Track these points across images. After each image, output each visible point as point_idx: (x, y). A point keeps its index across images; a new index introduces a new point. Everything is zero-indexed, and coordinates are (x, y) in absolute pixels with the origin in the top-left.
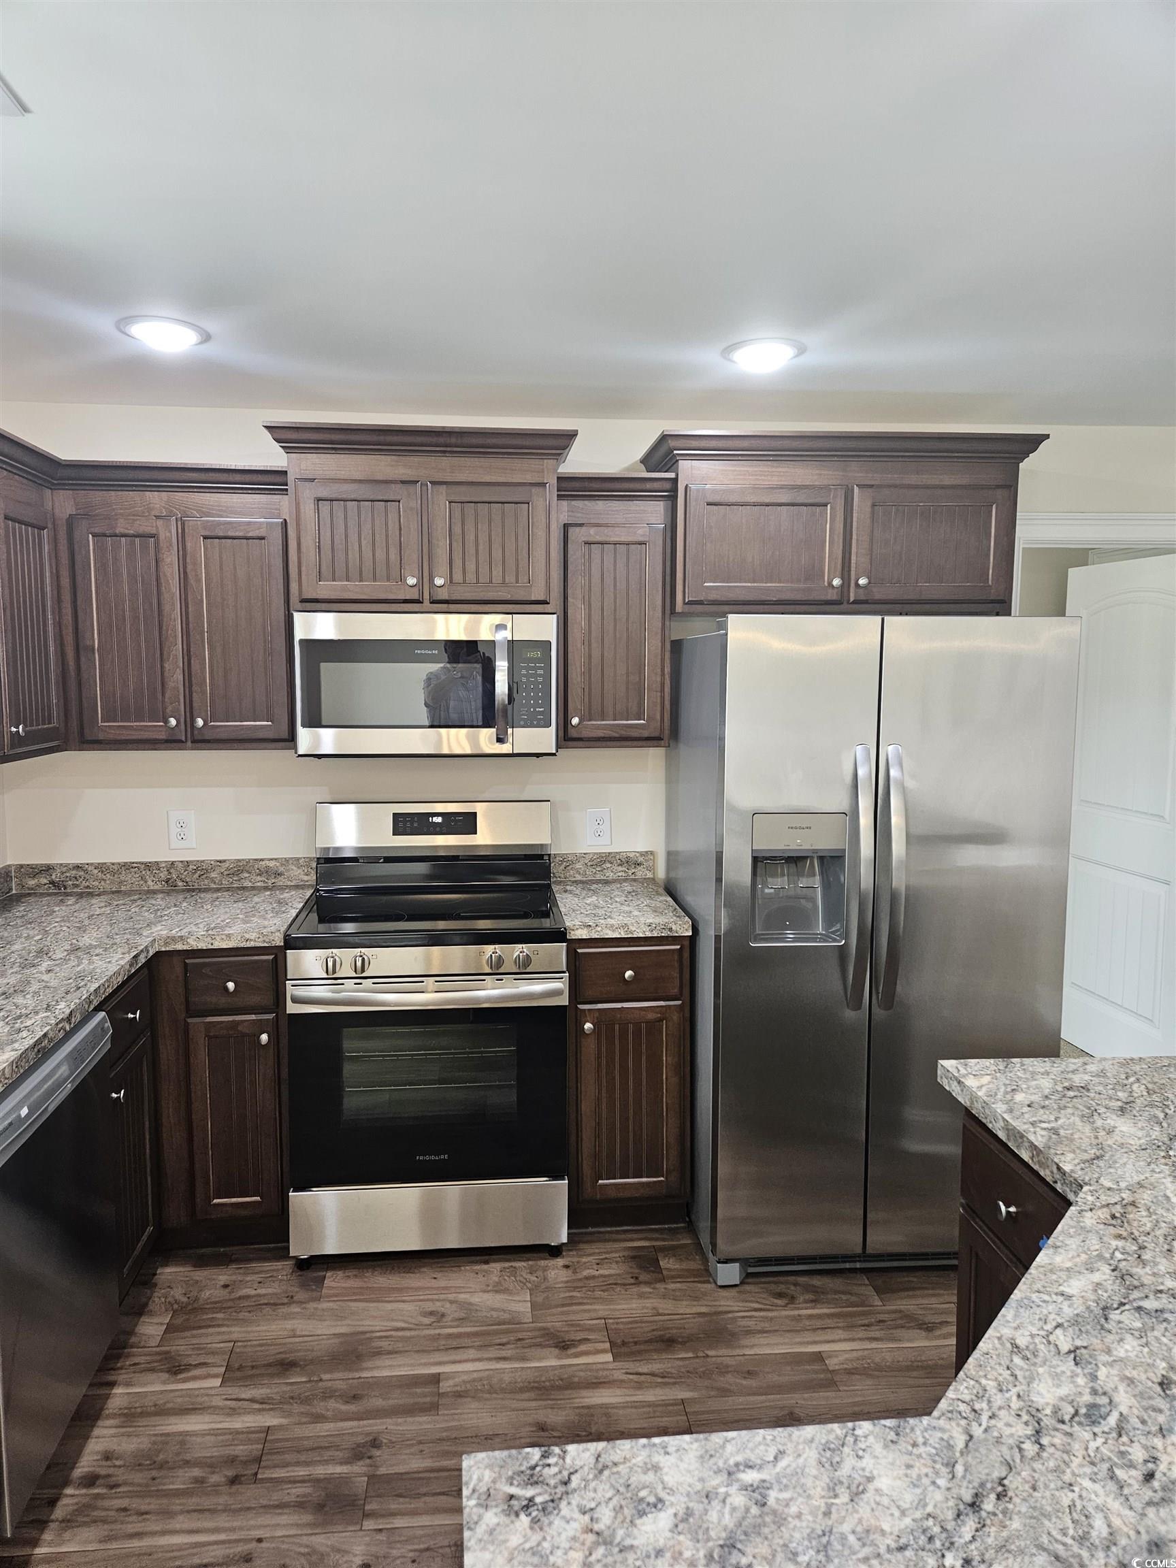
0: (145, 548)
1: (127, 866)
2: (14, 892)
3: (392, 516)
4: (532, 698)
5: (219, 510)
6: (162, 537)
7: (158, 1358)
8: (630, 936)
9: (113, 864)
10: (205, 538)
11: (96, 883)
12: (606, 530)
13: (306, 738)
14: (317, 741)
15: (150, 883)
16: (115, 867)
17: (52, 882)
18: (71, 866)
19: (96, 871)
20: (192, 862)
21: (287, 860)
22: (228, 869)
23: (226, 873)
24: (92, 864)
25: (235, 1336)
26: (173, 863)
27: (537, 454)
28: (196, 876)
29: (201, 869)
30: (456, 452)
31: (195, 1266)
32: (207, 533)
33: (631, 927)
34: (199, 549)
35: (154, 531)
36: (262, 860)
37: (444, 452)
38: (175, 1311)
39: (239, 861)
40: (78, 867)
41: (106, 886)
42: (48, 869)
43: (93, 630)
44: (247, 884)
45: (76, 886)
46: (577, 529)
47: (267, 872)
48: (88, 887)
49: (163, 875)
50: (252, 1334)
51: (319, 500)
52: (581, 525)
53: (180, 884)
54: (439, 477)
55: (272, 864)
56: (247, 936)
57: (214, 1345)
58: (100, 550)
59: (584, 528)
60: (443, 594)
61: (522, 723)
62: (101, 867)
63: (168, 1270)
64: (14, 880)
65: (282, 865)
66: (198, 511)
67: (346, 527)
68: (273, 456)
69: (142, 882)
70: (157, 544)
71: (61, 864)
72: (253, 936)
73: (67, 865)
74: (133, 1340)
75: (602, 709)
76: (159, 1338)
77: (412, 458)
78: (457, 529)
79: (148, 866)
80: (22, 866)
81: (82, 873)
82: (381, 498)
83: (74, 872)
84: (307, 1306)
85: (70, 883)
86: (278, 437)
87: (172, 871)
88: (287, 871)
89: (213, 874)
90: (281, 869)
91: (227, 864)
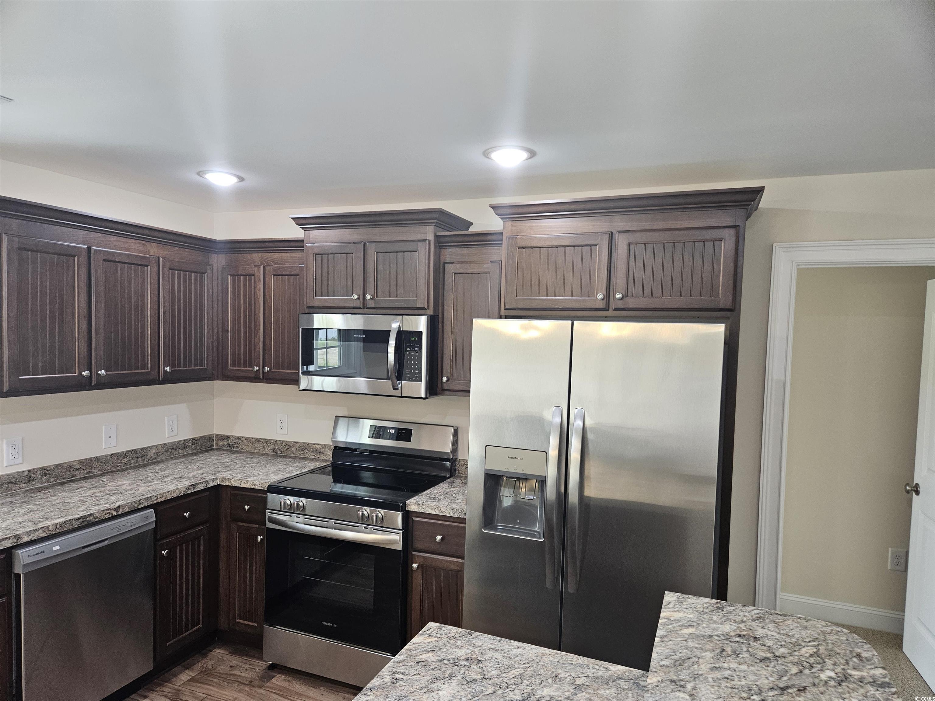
0: (250, 280)
1: (258, 440)
2: (214, 447)
3: (350, 261)
4: (412, 364)
5: (282, 261)
6: (256, 276)
7: (174, 691)
8: (441, 514)
9: (252, 438)
10: (274, 275)
11: (245, 447)
12: (466, 266)
13: (304, 381)
14: (310, 383)
15: (266, 450)
16: (253, 440)
17: (229, 444)
18: (236, 437)
19: (245, 441)
20: (284, 441)
21: (325, 446)
22: (299, 447)
23: (298, 449)
24: (244, 437)
25: (211, 693)
26: (276, 441)
27: (423, 223)
28: (286, 449)
29: (288, 445)
30: (381, 225)
31: (230, 653)
32: (274, 273)
33: (442, 509)
34: (272, 281)
35: (253, 273)
36: (314, 444)
37: (375, 225)
38: (201, 672)
39: (304, 443)
40: (239, 438)
41: (249, 449)
42: (227, 438)
43: (228, 322)
44: (307, 456)
45: (238, 447)
46: (450, 265)
47: (315, 451)
48: (242, 449)
49: (272, 446)
50: (219, 694)
51: (316, 254)
52: (452, 263)
53: (279, 452)
54: (374, 239)
55: (318, 447)
56: (255, 483)
57: (199, 694)
58: (233, 281)
59: (453, 265)
60: (372, 304)
61: (407, 378)
62: (248, 439)
63: (219, 651)
64: (215, 441)
65: (323, 448)
66: (273, 262)
67: (328, 268)
68: (297, 233)
69: (263, 449)
70: (255, 278)
71: (233, 436)
72: (257, 483)
73: (235, 436)
74: (174, 679)
75: (463, 372)
76: (183, 682)
77: (361, 229)
78: (380, 267)
79: (266, 441)
80: (218, 435)
81: (240, 441)
82: (343, 252)
83: (237, 440)
84: (254, 689)
85: (236, 445)
86: (299, 223)
87: (276, 445)
88: (325, 451)
89: (293, 449)
90: (323, 450)
91: (299, 444)
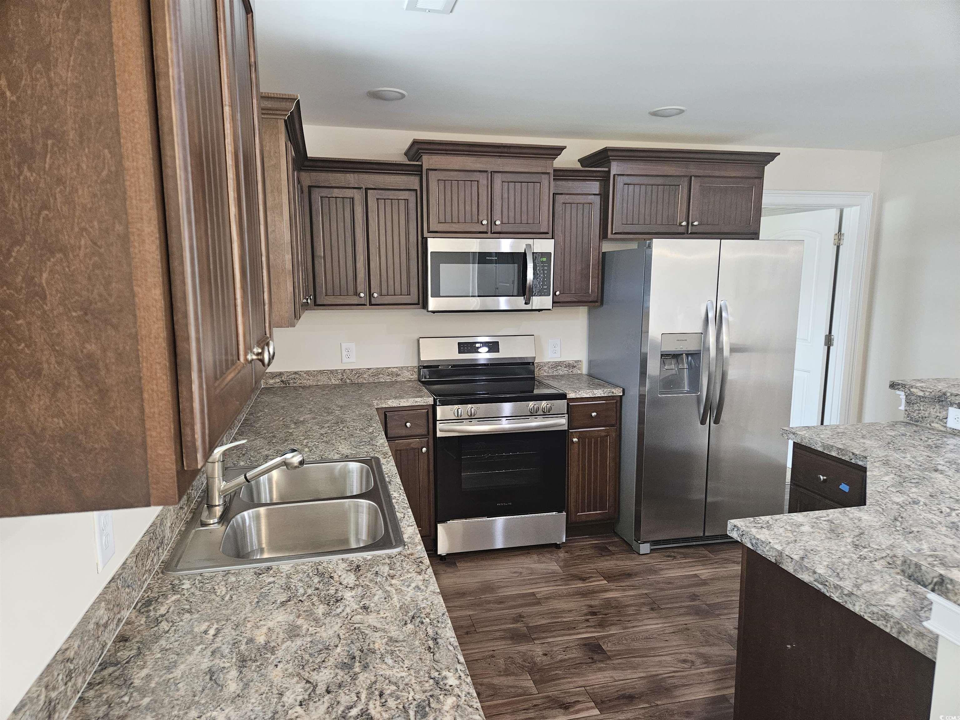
0: (348, 203)
1: (321, 372)
2: (263, 386)
3: (474, 189)
4: (542, 281)
9: (314, 371)
11: (305, 381)
12: (573, 197)
15: (333, 381)
16: (315, 373)
17: (282, 381)
18: (292, 373)
19: (305, 375)
20: (354, 369)
21: (403, 367)
22: (372, 373)
24: (303, 371)
26: (344, 370)
27: (544, 158)
28: (356, 376)
29: (359, 373)
30: (505, 156)
32: (380, 197)
34: (376, 205)
35: (352, 196)
36: (390, 368)
37: (500, 156)
39: (378, 368)
40: (296, 373)
41: (311, 383)
42: (280, 374)
43: (321, 247)
44: (382, 381)
45: (295, 383)
46: (560, 196)
47: (391, 374)
48: (301, 383)
49: (340, 376)
51: (439, 180)
52: (562, 194)
53: (348, 381)
54: (497, 169)
55: (394, 370)
62: (307, 373)
64: (263, 380)
65: (400, 370)
67: (451, 194)
69: (329, 381)
70: (353, 201)
71: (287, 372)
73: (290, 372)
77: (483, 159)
78: (505, 196)
79: (332, 372)
81: (298, 376)
82: (467, 179)
83: (294, 375)
85: (292, 381)
86: (421, 147)
87: (344, 374)
88: (402, 373)
89: (365, 376)
90: (399, 372)
91: (372, 370)
